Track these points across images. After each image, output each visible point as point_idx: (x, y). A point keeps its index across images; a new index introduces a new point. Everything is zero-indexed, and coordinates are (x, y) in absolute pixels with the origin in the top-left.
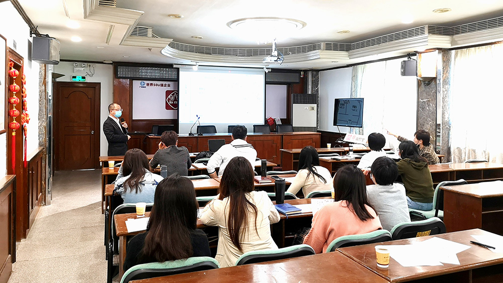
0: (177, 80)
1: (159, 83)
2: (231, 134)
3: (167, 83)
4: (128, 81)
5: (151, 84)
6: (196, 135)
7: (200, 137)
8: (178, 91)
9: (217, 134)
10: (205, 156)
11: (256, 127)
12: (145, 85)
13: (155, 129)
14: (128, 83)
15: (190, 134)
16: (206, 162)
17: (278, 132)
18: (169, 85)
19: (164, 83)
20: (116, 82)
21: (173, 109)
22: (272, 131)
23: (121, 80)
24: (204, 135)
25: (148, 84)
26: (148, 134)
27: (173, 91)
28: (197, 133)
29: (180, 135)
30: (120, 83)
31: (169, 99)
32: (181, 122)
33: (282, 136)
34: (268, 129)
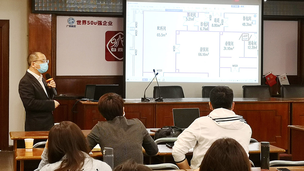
0: (122, 16)
1: (95, 19)
2: (208, 100)
3: (108, 19)
4: (49, 17)
5: (84, 22)
6: (153, 101)
7: (159, 104)
8: (124, 32)
9: (184, 100)
10: (168, 134)
11: (247, 90)
12: (75, 24)
13: (90, 91)
14: (50, 20)
15: (143, 99)
16: (171, 144)
17: (283, 97)
18: (110, 24)
19: (103, 19)
20: (32, 20)
21: (116, 60)
22: (273, 95)
23: (40, 16)
24: (166, 101)
25: (79, 22)
26: (80, 98)
27: (116, 32)
28: (154, 97)
29: (128, 100)
30: (38, 20)
31: (110, 45)
32: (130, 81)
33: (291, 103)
34: (267, 92)
